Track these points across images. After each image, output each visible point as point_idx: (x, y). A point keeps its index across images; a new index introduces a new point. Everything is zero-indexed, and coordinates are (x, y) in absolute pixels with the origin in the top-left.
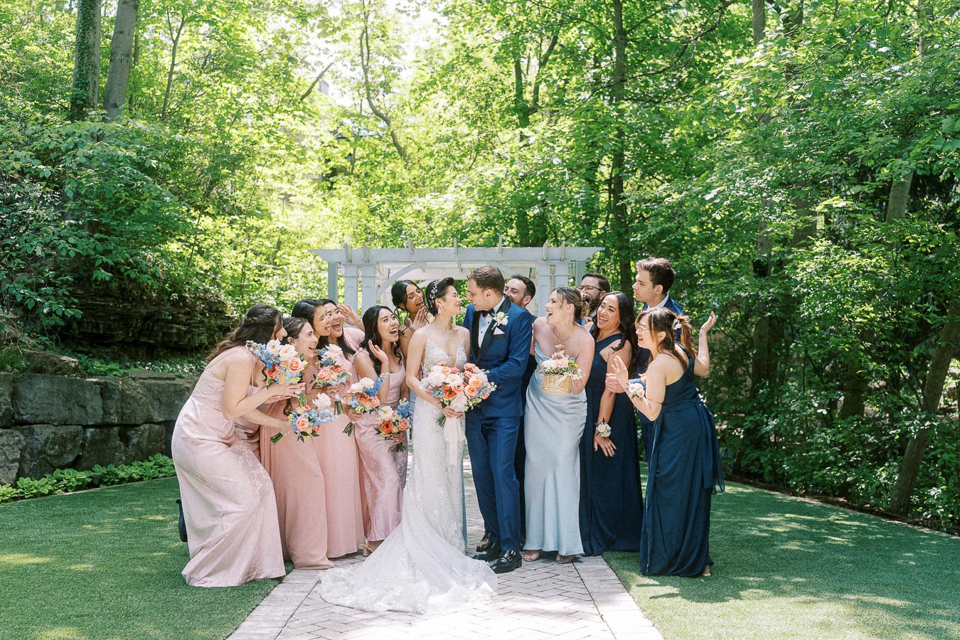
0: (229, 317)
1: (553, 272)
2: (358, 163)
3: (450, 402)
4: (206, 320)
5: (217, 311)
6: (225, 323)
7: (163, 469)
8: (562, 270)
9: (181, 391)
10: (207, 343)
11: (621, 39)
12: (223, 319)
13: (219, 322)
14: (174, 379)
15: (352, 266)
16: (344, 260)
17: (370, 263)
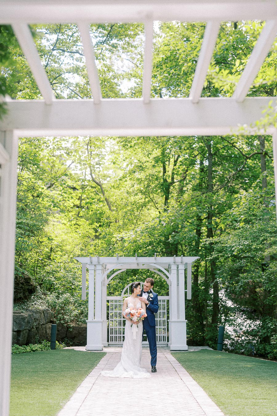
0: (32, 285)
1: (178, 268)
4: (23, 286)
5: (27, 282)
6: (30, 288)
7: (19, 350)
8: (182, 267)
9: (24, 318)
10: (23, 297)
11: (211, 157)
12: (29, 285)
13: (27, 287)
14: (20, 313)
15: (92, 265)
16: (89, 262)
17: (100, 263)
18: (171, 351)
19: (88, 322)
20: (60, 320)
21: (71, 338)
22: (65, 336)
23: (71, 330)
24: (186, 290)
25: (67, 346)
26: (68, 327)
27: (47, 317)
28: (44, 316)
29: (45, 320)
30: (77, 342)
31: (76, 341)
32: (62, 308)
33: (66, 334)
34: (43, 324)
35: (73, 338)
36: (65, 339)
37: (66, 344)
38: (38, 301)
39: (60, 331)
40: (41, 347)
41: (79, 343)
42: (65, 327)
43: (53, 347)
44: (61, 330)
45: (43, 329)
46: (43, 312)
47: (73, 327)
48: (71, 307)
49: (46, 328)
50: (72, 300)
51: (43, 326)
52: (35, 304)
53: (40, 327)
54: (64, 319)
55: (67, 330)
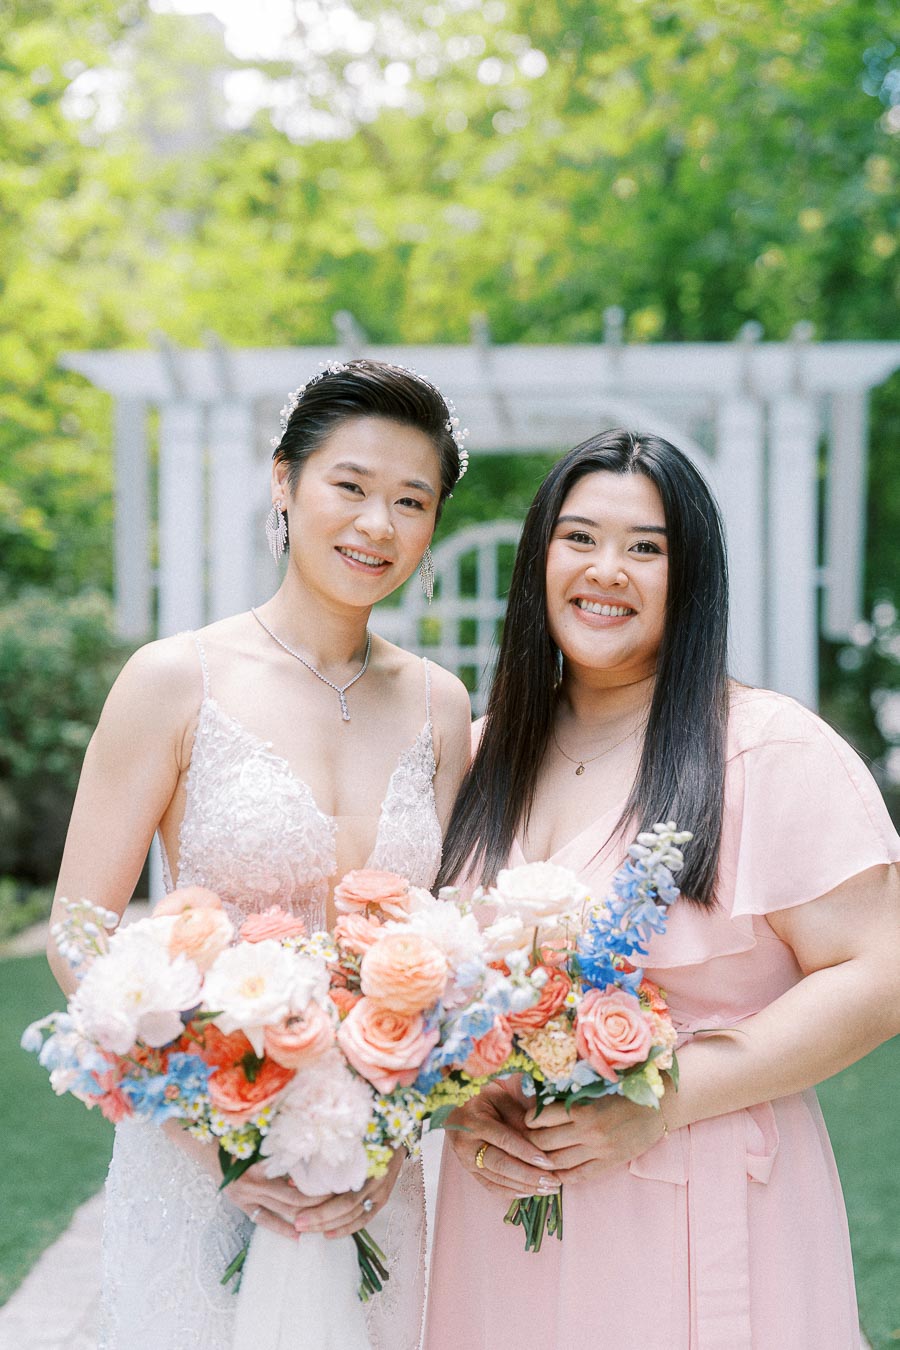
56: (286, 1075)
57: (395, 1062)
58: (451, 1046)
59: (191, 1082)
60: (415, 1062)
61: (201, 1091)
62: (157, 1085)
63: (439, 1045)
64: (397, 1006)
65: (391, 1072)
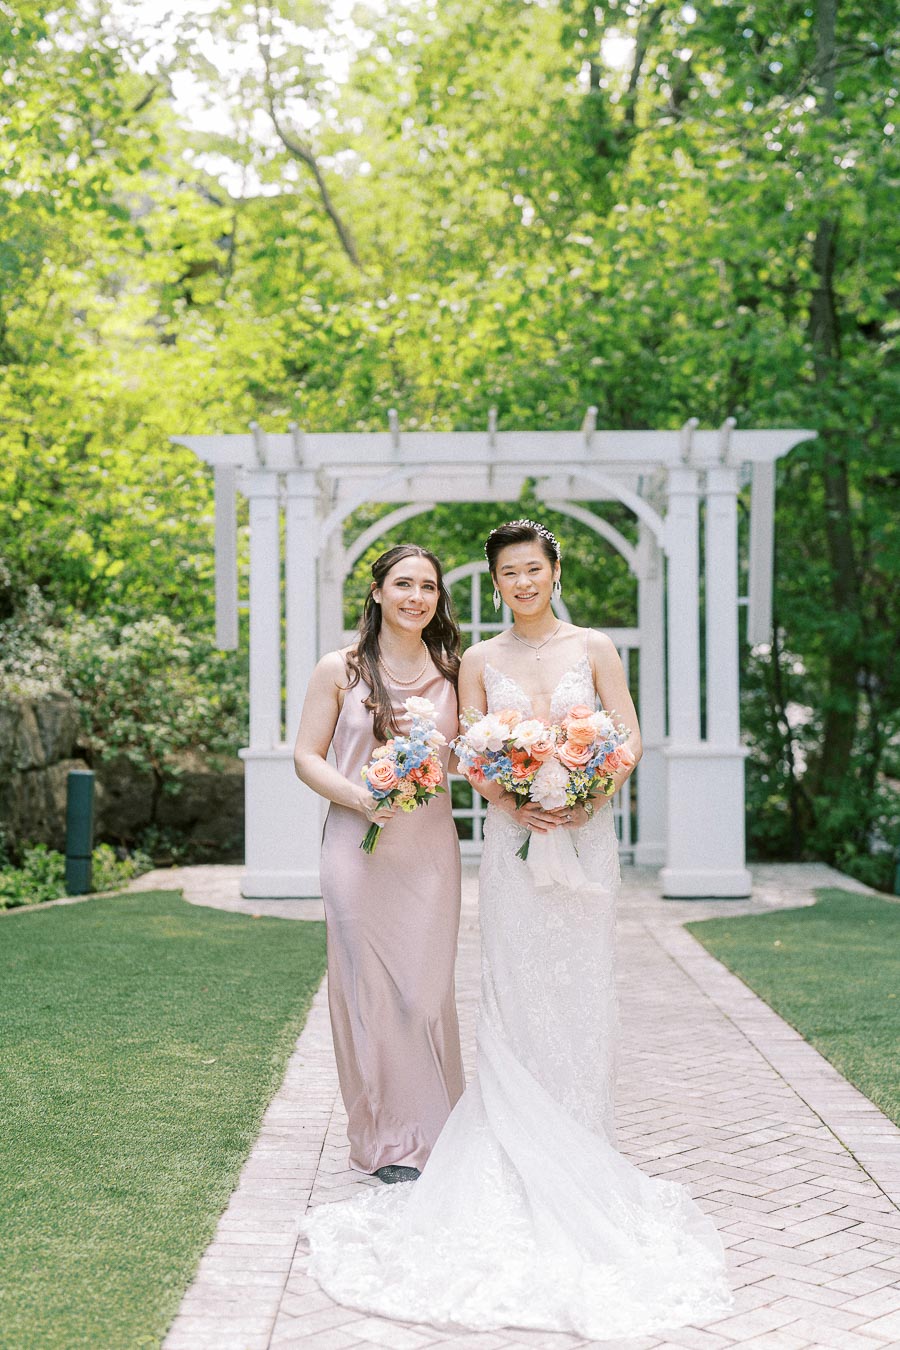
1: (702, 487)
2: (242, 250)
3: (527, 786)
8: (724, 484)
15: (269, 472)
16: (248, 458)
17: (307, 466)
18: (666, 898)
19: (252, 759)
20: (124, 742)
21: (176, 826)
22: (146, 815)
23: (176, 789)
24: (744, 601)
25: (159, 866)
26: (163, 778)
27: (54, 732)
28: (40, 726)
29: (45, 747)
30: (208, 846)
31: (200, 837)
32: (135, 690)
33: (154, 809)
34: (34, 768)
35: (189, 826)
36: (148, 831)
37: (151, 855)
38: (26, 653)
39: (126, 797)
40: (11, 889)
41: (217, 848)
42: (146, 775)
43: (79, 881)
44: (129, 790)
45: (32, 791)
46: (35, 709)
47: (187, 779)
48: (179, 680)
49: (47, 784)
50: (180, 645)
51: (32, 775)
52: (8, 670)
53: (16, 782)
54: (143, 741)
55: (158, 792)
56: (539, 764)
57: (577, 761)
58: (598, 757)
59: (505, 767)
60: (584, 762)
61: (509, 770)
62: (494, 765)
63: (593, 758)
64: (579, 741)
65: (575, 765)
